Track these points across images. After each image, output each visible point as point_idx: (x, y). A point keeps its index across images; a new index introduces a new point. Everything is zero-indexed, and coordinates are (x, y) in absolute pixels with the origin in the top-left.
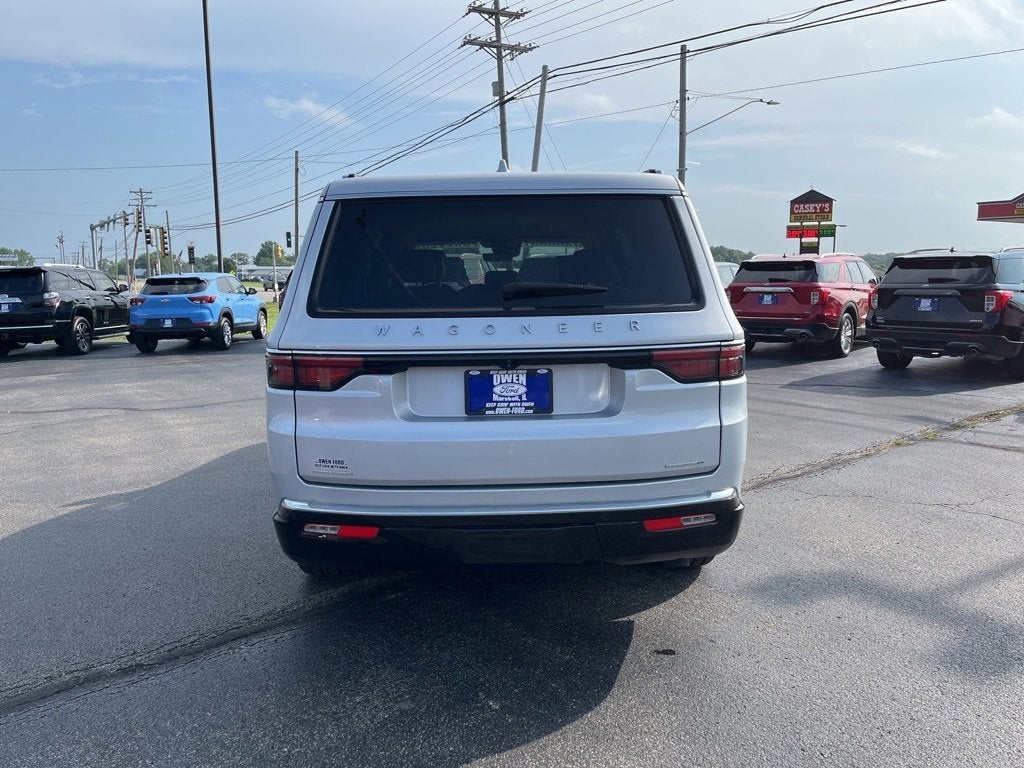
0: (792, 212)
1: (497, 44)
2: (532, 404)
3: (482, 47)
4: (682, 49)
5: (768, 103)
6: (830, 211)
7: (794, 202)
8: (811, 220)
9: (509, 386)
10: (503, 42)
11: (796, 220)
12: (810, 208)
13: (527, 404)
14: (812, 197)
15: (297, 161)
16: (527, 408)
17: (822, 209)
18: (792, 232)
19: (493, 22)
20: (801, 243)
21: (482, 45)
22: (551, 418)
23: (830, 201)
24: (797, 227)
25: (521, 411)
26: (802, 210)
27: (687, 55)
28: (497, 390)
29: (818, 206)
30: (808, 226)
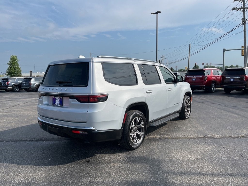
1: (244, 8)
2: (60, 104)
3: (238, 10)
9: (58, 100)
10: (246, 7)
13: (59, 104)
15: (190, 46)
16: (59, 105)
19: (243, 2)
21: (238, 9)
22: (63, 107)
25: (58, 105)
28: (56, 101)
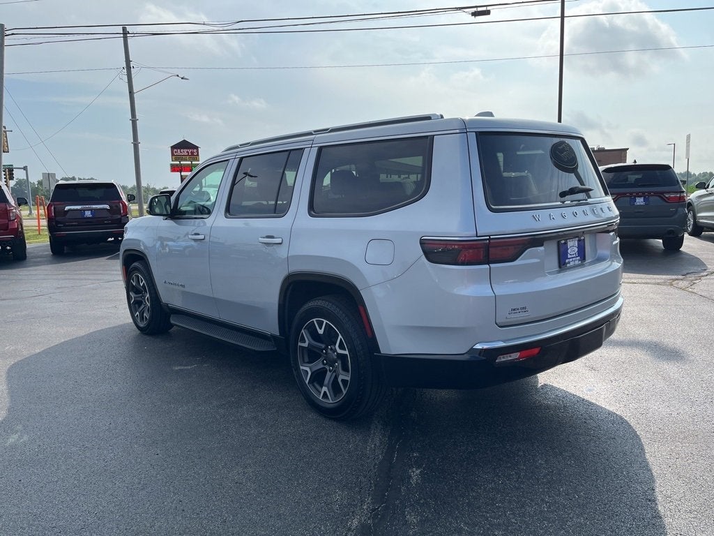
0: (173, 155)
2: (580, 258)
4: (123, 30)
5: (182, 78)
6: (198, 155)
7: (173, 148)
8: (186, 160)
9: (573, 248)
11: (176, 160)
12: (184, 152)
13: (578, 258)
14: (184, 145)
17: (192, 153)
18: (174, 168)
20: (181, 176)
22: (586, 265)
23: (197, 148)
24: (177, 165)
26: (179, 153)
27: (128, 35)
28: (569, 251)
29: (190, 151)
30: (184, 165)
